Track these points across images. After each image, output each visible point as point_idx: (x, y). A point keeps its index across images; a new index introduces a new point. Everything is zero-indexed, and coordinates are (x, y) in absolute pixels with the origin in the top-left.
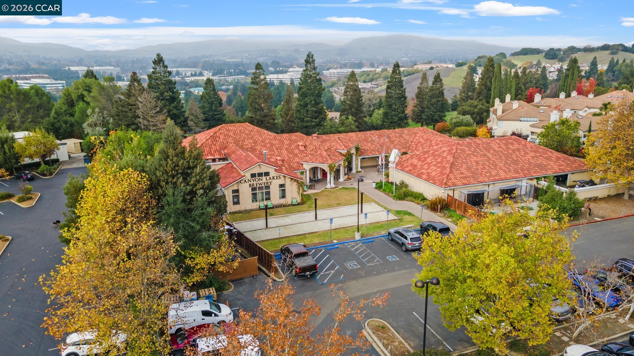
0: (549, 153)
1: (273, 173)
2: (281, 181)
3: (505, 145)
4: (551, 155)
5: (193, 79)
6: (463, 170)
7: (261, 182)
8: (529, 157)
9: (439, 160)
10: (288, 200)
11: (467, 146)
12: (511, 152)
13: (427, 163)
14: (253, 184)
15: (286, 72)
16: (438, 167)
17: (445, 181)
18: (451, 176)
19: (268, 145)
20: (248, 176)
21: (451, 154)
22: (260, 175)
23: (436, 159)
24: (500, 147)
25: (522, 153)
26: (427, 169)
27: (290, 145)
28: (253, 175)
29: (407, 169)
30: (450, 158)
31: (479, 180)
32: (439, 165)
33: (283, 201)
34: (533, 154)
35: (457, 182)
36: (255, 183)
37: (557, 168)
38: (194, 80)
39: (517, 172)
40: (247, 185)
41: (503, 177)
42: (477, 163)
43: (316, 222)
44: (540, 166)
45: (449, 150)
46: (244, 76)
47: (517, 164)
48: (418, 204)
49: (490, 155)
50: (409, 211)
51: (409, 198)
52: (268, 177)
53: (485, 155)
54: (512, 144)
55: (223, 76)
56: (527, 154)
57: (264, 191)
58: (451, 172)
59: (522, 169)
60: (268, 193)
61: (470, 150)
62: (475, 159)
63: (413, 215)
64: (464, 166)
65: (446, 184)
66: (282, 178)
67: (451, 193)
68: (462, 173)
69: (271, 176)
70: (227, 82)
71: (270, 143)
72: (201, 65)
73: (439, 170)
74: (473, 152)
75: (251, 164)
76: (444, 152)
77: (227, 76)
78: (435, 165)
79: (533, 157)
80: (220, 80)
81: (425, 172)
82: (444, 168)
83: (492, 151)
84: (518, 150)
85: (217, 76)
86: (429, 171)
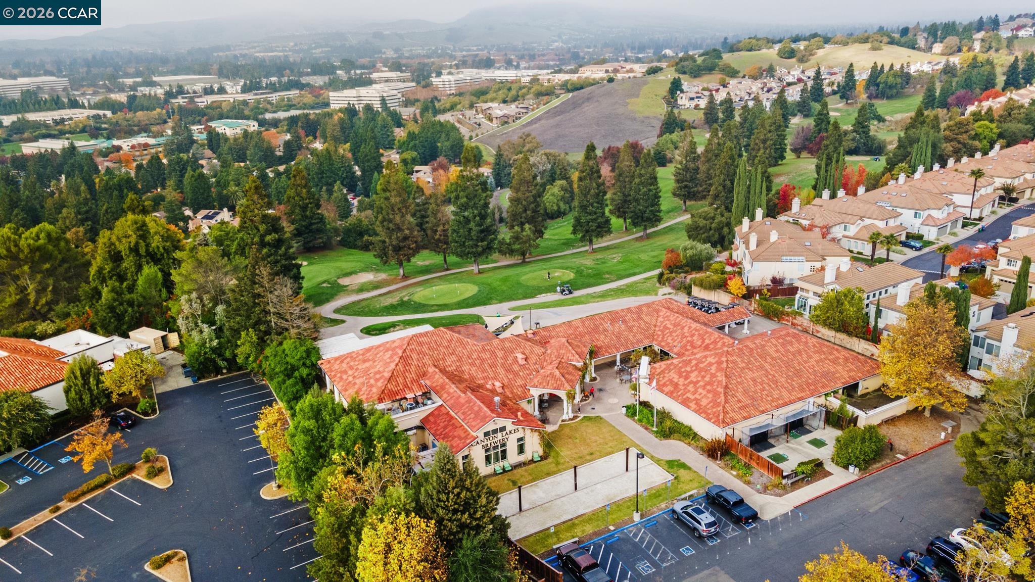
0: (835, 352)
1: (510, 426)
2: (519, 435)
3: (783, 345)
4: (837, 355)
5: (210, 99)
6: (739, 395)
7: (496, 440)
8: (812, 362)
9: (707, 379)
10: (527, 456)
11: (739, 356)
12: (791, 357)
13: (691, 382)
14: (487, 445)
15: (370, 82)
16: (709, 392)
17: (721, 417)
18: (728, 408)
19: (478, 362)
20: (480, 434)
21: (722, 370)
22: (495, 431)
23: (703, 377)
24: (777, 351)
25: (805, 356)
26: (694, 393)
27: (505, 358)
28: (486, 434)
29: (666, 389)
30: (721, 377)
31: (761, 409)
32: (708, 387)
33: (522, 458)
34: (816, 357)
35: (736, 417)
36: (489, 442)
37: (846, 376)
38: (213, 102)
39: (803, 390)
40: (480, 446)
41: (787, 400)
42: (754, 380)
43: (577, 493)
44: (825, 375)
45: (717, 362)
46: (297, 92)
47: (800, 377)
48: (689, 444)
49: (768, 367)
50: (683, 460)
51: (676, 435)
52: (504, 433)
53: (761, 367)
54: (791, 343)
55: (262, 94)
56: (810, 357)
57: (500, 450)
58: (726, 402)
59: (808, 384)
60: (504, 452)
61: (743, 361)
62: (750, 374)
63: (689, 469)
64: (740, 390)
65: (723, 422)
66: (521, 431)
67: (730, 432)
68: (739, 401)
69: (508, 431)
70: (269, 103)
71: (479, 358)
72: (215, 67)
73: (710, 395)
74: (747, 364)
75: (484, 420)
76: (710, 364)
77: (269, 93)
78: (704, 387)
79: (817, 362)
80: (258, 102)
81: (692, 397)
82: (716, 394)
83: (769, 360)
84: (799, 352)
85: (252, 94)
86: (697, 396)
